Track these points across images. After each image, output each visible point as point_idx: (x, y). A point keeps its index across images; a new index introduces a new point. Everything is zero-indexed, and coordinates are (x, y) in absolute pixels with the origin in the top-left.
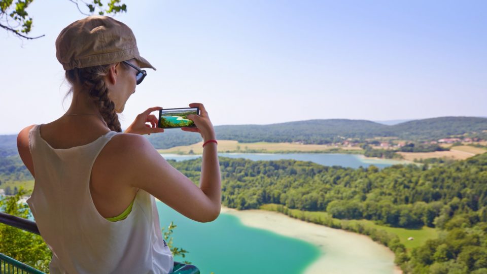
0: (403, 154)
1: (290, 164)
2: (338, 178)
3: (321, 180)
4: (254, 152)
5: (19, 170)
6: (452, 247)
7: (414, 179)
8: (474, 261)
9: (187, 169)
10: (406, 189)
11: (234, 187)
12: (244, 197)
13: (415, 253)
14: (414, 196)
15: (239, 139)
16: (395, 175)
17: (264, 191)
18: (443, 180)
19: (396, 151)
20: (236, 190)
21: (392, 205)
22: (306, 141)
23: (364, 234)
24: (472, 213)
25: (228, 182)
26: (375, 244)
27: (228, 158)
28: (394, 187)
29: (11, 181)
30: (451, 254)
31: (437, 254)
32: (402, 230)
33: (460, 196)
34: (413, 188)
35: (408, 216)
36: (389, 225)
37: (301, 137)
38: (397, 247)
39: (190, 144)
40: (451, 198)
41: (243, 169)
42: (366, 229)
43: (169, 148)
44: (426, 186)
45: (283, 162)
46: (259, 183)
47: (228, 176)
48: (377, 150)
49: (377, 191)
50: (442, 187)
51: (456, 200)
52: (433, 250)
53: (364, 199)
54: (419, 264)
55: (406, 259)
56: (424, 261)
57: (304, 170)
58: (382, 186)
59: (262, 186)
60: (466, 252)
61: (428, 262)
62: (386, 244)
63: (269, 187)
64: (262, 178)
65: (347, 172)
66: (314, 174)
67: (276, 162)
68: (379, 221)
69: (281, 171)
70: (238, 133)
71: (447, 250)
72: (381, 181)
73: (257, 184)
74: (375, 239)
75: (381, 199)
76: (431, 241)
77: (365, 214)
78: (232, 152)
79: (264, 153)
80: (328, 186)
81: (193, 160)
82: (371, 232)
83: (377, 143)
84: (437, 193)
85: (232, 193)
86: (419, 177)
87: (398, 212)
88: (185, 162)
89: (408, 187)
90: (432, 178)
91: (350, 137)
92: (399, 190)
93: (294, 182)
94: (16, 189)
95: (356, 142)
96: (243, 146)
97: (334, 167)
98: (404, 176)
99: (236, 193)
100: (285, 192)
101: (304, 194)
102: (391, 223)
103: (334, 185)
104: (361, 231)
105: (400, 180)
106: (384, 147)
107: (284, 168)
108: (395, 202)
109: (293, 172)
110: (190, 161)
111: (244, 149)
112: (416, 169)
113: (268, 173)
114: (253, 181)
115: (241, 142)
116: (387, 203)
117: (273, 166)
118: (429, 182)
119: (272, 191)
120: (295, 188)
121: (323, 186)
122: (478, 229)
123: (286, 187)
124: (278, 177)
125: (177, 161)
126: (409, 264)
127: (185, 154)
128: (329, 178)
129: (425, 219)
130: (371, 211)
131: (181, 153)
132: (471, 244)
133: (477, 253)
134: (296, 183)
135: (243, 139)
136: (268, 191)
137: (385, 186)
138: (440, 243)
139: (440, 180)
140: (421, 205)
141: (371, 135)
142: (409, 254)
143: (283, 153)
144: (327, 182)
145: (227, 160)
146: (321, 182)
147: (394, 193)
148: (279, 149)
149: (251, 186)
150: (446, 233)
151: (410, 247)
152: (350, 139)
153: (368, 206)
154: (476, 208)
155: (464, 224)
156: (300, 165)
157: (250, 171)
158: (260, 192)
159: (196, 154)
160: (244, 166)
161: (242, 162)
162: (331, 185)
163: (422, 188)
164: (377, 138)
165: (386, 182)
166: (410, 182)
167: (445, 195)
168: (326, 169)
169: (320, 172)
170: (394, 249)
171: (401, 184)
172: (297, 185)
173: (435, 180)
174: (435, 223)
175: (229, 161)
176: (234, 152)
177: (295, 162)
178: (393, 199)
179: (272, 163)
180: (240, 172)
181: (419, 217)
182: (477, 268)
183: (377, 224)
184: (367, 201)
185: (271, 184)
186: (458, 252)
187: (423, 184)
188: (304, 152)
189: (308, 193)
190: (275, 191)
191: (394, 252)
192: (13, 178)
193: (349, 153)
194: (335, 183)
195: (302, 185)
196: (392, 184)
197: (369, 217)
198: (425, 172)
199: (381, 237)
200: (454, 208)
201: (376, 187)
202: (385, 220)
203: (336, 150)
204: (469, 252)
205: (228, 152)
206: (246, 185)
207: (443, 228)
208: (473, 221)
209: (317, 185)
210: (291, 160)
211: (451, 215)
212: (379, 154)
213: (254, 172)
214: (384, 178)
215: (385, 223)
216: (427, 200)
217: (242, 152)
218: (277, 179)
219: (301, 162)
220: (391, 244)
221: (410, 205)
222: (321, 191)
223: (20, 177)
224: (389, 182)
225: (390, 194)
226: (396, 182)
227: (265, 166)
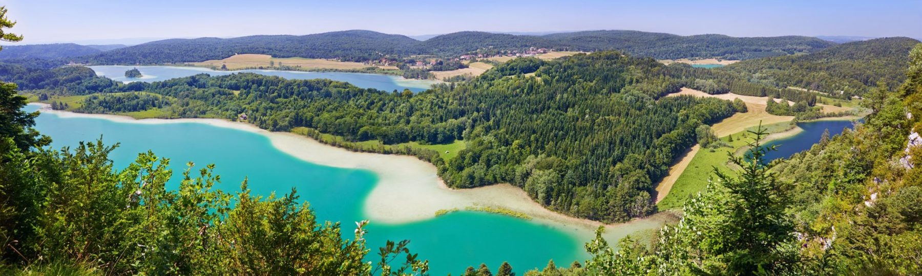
0: (435, 73)
1: (325, 85)
2: (372, 103)
3: (356, 105)
4: (288, 69)
5: (62, 85)
6: (475, 154)
7: (445, 99)
8: (490, 160)
9: (220, 86)
10: (440, 109)
11: (266, 109)
12: (277, 119)
13: (451, 163)
14: (446, 114)
15: (273, 53)
16: (431, 97)
17: (297, 114)
18: (466, 98)
19: (430, 70)
20: (269, 111)
21: (431, 125)
22: (345, 57)
23: (412, 155)
24: (486, 124)
25: (261, 103)
26: (421, 162)
27: (262, 75)
28: (431, 108)
29: (56, 96)
30: (475, 159)
31: (466, 161)
32: (440, 146)
33: (478, 111)
34: (446, 108)
35: (444, 133)
36: (430, 143)
37: (339, 52)
38: (438, 161)
39: (223, 58)
40: (472, 114)
41: (276, 90)
42: (413, 150)
43: (203, 61)
44: (454, 105)
45: (318, 82)
46: (292, 106)
47: (260, 96)
48: (414, 70)
49: (418, 113)
50: (465, 105)
51: (475, 114)
52: (464, 158)
53: (408, 122)
54: (454, 172)
55: (445, 170)
56: (458, 168)
57: (339, 92)
58: (422, 109)
59: (295, 109)
60: (484, 156)
61: (461, 169)
62: (429, 161)
63: (302, 110)
64: (295, 99)
65: (382, 96)
66: (350, 98)
67: (311, 82)
68: (422, 141)
69: (315, 93)
70: (272, 46)
71: (472, 157)
72: (421, 104)
73: (290, 106)
74: (420, 158)
75: (422, 121)
76: (462, 151)
77: (411, 136)
78: (265, 69)
79: (298, 70)
80: (361, 111)
81: (226, 77)
82: (417, 152)
83: (413, 62)
84: (463, 110)
85: (264, 115)
86: (449, 97)
87: (436, 130)
88: (218, 78)
89: (442, 107)
90: (458, 97)
91: (387, 54)
92: (435, 112)
93: (328, 105)
94: (61, 104)
95: (394, 60)
96: (277, 61)
97: (370, 90)
98: (438, 97)
99: (268, 114)
100: (318, 116)
101: (337, 118)
102: (432, 141)
103: (367, 110)
104: (409, 152)
105: (435, 102)
106: (419, 66)
107: (318, 90)
108: (433, 122)
109: (328, 95)
110: (223, 77)
111: (277, 66)
112: (446, 89)
113: (302, 94)
114: (286, 103)
115: (275, 56)
116: (426, 124)
117: (307, 87)
118: (457, 101)
119: (305, 113)
120: (328, 112)
121: (357, 111)
122: (491, 136)
123: (319, 110)
124: (312, 99)
125: (211, 76)
126: (448, 174)
127: (218, 69)
128: (363, 103)
129: (455, 133)
130: (415, 133)
131: (214, 68)
132: (487, 148)
133: (491, 154)
134: (330, 106)
135: (277, 53)
136: (300, 114)
137: (424, 109)
138: (468, 151)
139: (464, 99)
140: (452, 121)
141: (407, 53)
142: (447, 165)
143: (318, 71)
144: (361, 107)
145: (260, 77)
146: (356, 107)
147: (431, 114)
148: (314, 67)
149: (283, 108)
150: (471, 142)
151: (447, 159)
152: (387, 56)
153: (412, 128)
154: (488, 120)
155: (482, 133)
156: (336, 87)
157: (284, 91)
158: (293, 114)
159: (228, 70)
160: (277, 86)
161: (276, 82)
162: (364, 110)
163: (452, 107)
164: (413, 57)
165: (424, 104)
166: (443, 102)
167: (468, 111)
168: (362, 91)
169: (355, 95)
170: (435, 164)
171: (436, 104)
172: (331, 108)
173: (460, 99)
174: (463, 136)
175: (263, 79)
176: (267, 68)
177: (331, 82)
178: (431, 120)
179: (306, 83)
180: (273, 93)
181: (452, 133)
182: (492, 166)
183: (421, 144)
184: (411, 124)
185: (305, 106)
186: (479, 156)
187: (452, 103)
188: (340, 71)
189: (342, 117)
190: (308, 114)
191: (436, 166)
192: (58, 92)
193: (385, 73)
194: (369, 108)
195: (336, 109)
196: (429, 105)
197: (414, 139)
198: (453, 93)
199: (425, 155)
200: (475, 121)
201: (417, 110)
202: (426, 139)
203: (372, 70)
204: (487, 155)
205: (261, 68)
206: (278, 107)
207: (468, 139)
208: (487, 130)
209: (351, 109)
210: (326, 80)
211: (473, 127)
212: (415, 75)
213: (287, 92)
214: (422, 101)
215: (427, 142)
216: (456, 118)
217: (275, 68)
218: (311, 102)
219: (337, 82)
220: (433, 159)
221: (444, 123)
222: (355, 116)
223: (64, 92)
224: (426, 104)
225: (428, 115)
226: (432, 103)
227: (299, 86)
